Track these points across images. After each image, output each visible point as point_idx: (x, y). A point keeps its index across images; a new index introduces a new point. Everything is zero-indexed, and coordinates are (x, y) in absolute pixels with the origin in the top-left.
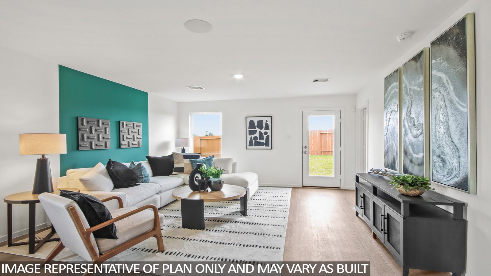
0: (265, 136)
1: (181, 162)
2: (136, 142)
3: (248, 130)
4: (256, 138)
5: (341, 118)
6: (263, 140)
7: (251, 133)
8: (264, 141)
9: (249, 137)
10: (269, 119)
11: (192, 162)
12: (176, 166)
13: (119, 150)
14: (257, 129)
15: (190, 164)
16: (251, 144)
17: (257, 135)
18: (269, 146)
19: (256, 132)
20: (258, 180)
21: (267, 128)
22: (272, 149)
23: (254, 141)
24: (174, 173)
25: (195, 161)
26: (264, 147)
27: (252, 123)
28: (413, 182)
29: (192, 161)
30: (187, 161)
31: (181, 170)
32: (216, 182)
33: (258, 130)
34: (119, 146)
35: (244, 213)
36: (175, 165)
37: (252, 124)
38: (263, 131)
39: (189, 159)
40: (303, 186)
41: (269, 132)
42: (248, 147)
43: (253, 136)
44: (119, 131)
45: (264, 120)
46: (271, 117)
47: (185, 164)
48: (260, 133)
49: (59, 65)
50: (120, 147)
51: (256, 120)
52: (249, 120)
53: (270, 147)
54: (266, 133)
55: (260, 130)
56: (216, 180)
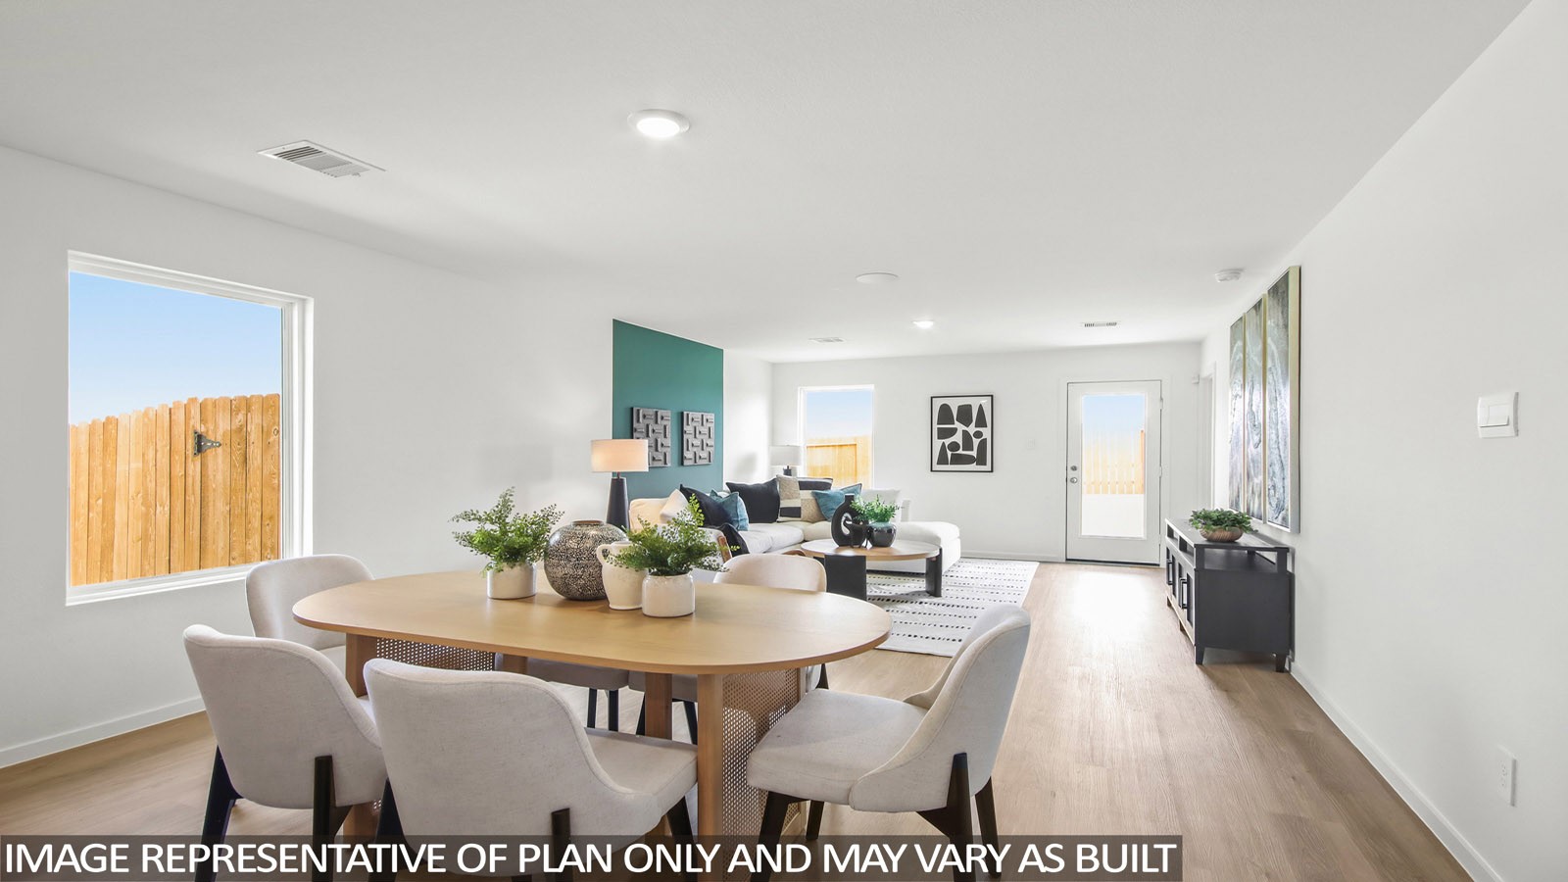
0: (976, 442)
1: (794, 495)
2: (704, 454)
3: (936, 426)
4: (954, 446)
5: (1162, 399)
6: (972, 450)
7: (944, 434)
8: (974, 453)
9: (938, 444)
10: (985, 402)
11: (817, 497)
12: (784, 504)
13: (681, 468)
14: (957, 425)
15: (814, 501)
16: (942, 460)
17: (958, 438)
18: (985, 464)
19: (955, 431)
20: (959, 540)
21: (981, 422)
22: (992, 471)
23: (949, 453)
24: (780, 519)
25: (825, 494)
26: (973, 466)
27: (945, 411)
28: (1219, 519)
29: (817, 494)
30: (807, 494)
31: (795, 513)
32: (881, 531)
33: (960, 427)
34: (682, 460)
35: (935, 590)
36: (781, 502)
37: (945, 414)
38: (972, 429)
39: (810, 491)
40: (1067, 560)
41: (986, 432)
42: (936, 467)
43: (947, 442)
44: (682, 432)
45: (975, 403)
46: (992, 396)
47: (803, 499)
48: (965, 433)
49: (614, 320)
50: (682, 464)
51: (954, 405)
52: (938, 404)
53: (988, 467)
54: (978, 435)
55: (965, 428)
56: (880, 525)
